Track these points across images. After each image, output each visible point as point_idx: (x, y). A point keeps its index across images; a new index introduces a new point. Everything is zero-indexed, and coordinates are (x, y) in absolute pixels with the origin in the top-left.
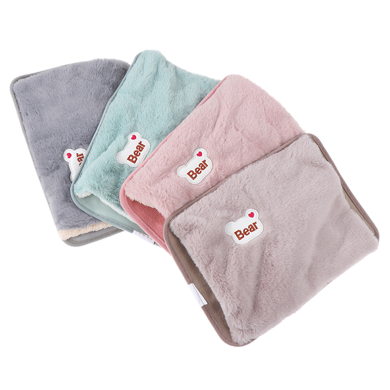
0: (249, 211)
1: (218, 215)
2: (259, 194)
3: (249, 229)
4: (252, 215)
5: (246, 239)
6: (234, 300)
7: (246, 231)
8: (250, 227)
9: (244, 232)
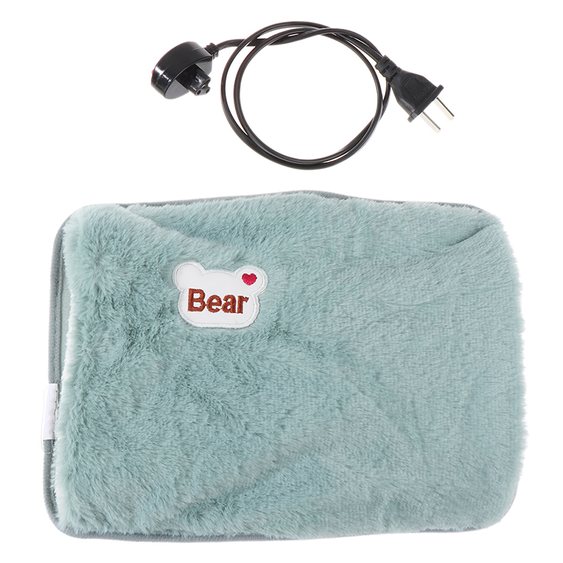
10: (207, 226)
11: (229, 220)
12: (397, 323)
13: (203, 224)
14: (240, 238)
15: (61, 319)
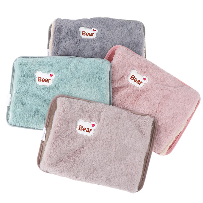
0: (93, 123)
1: (79, 112)
2: (104, 120)
3: (86, 130)
4: (93, 125)
5: (81, 132)
6: (51, 149)
7: (85, 129)
8: (88, 129)
9: (83, 129)
10: (44, 63)
11: (49, 62)
12: (82, 87)
13: (44, 62)
14: (50, 66)
15: (13, 81)
